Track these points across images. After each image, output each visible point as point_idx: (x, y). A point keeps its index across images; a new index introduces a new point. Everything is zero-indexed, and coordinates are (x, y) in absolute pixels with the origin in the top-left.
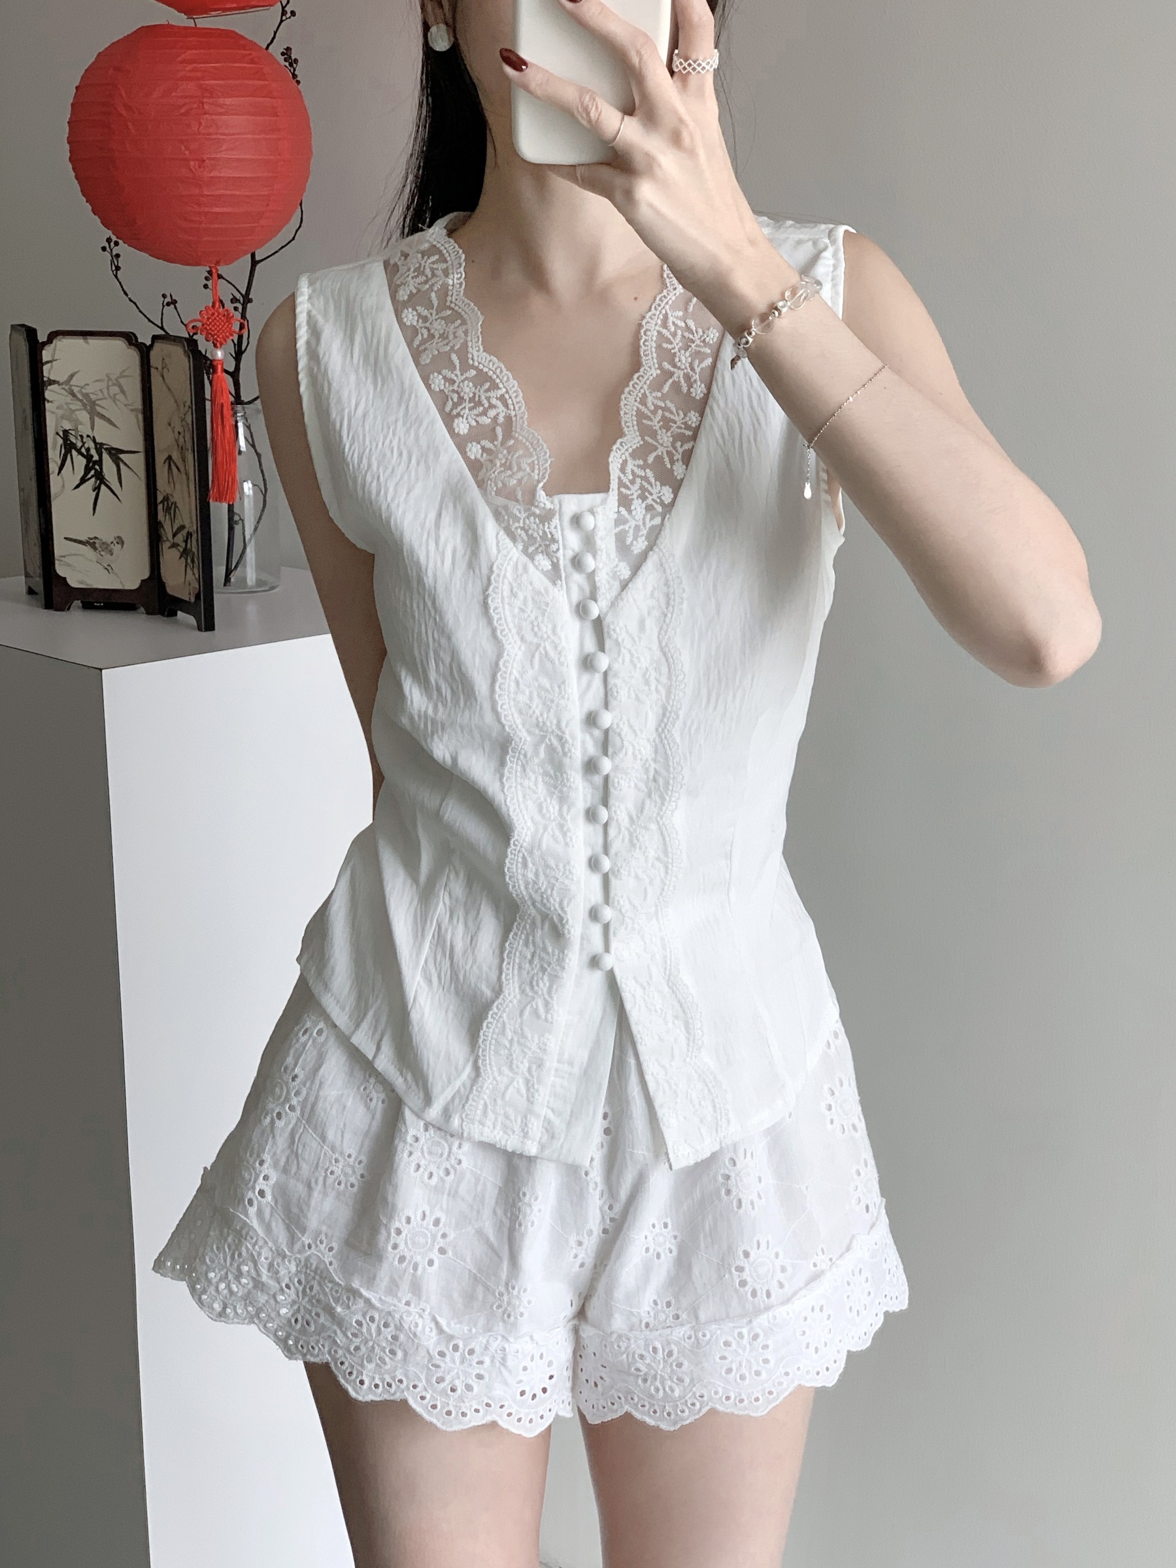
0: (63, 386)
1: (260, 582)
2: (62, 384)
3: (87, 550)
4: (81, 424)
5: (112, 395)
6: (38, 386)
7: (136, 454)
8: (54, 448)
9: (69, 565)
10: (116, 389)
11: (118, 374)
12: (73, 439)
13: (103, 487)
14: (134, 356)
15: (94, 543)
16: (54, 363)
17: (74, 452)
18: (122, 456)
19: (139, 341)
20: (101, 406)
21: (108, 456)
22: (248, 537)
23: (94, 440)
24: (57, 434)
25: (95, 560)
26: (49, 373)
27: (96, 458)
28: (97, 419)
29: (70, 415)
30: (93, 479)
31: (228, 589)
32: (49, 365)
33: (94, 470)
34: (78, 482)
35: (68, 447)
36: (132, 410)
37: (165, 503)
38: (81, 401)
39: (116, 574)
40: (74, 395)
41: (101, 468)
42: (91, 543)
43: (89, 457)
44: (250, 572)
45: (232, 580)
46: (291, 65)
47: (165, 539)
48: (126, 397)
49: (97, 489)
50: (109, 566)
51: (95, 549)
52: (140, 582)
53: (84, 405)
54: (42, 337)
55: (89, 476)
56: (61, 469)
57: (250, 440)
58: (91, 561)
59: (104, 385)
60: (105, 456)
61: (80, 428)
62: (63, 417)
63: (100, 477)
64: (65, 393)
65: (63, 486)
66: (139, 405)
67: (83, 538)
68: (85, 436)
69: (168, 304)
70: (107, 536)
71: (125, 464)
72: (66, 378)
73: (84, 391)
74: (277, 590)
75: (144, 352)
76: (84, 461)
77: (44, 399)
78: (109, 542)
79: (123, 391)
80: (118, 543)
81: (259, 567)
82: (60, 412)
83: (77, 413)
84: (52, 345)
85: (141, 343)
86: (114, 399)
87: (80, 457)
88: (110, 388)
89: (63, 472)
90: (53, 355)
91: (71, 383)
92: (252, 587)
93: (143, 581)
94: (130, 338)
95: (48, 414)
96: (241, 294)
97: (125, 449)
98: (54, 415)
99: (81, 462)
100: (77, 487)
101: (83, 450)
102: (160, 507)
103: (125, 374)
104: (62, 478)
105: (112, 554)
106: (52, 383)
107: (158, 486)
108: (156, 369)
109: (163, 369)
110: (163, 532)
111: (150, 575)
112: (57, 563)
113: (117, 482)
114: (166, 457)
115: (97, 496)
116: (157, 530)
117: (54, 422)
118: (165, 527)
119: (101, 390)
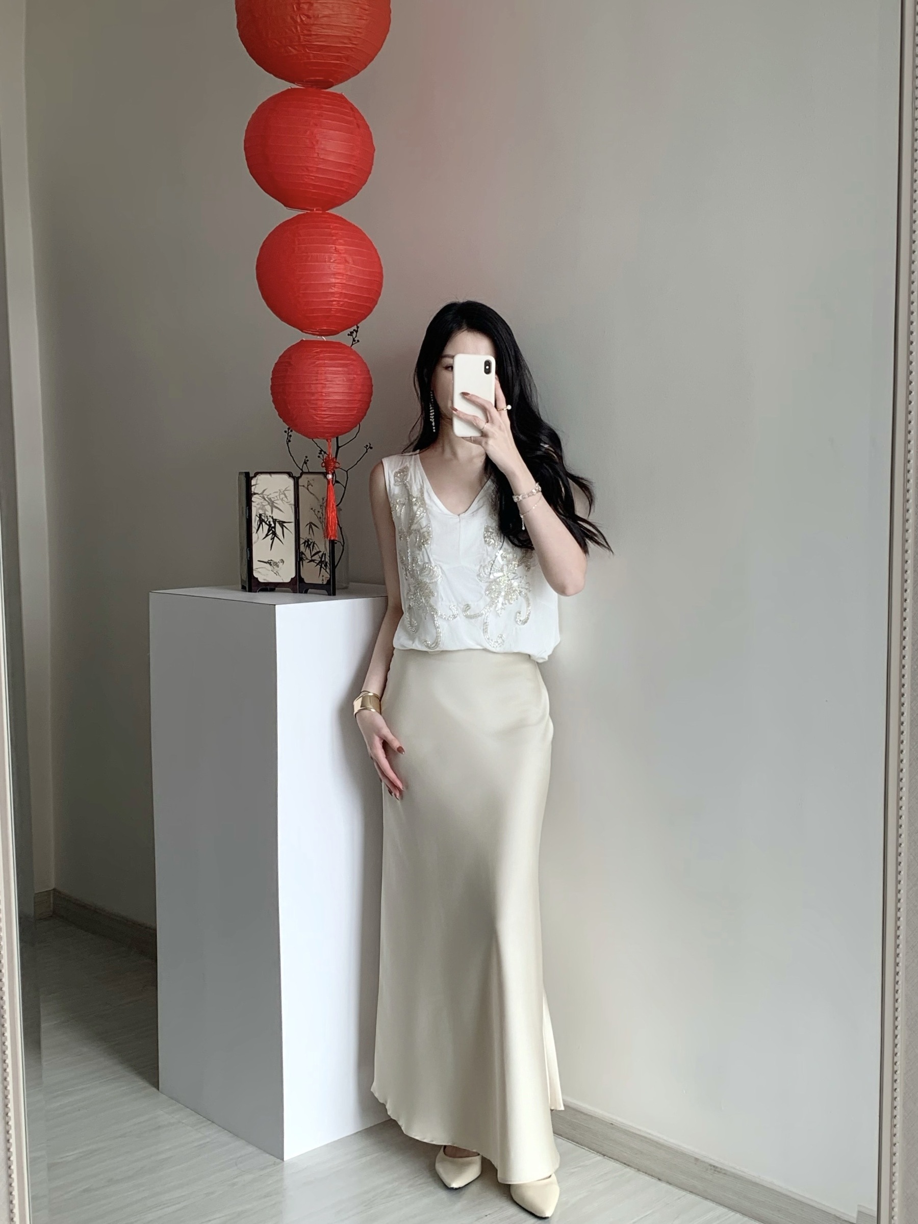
0: (260, 495)
3: (268, 565)
4: (267, 511)
5: (281, 498)
6: (249, 495)
7: (291, 524)
8: (255, 521)
9: (259, 572)
10: (283, 496)
11: (284, 489)
12: (263, 518)
13: (275, 538)
14: (291, 482)
15: (270, 562)
16: (257, 486)
17: (263, 523)
18: (285, 524)
19: (294, 475)
20: (276, 503)
21: (278, 525)
23: (272, 518)
24: (257, 515)
26: (254, 489)
27: (273, 525)
28: (274, 509)
29: (262, 508)
30: (271, 535)
32: (255, 486)
33: (272, 531)
34: (264, 536)
35: (261, 521)
36: (291, 506)
37: (304, 542)
38: (267, 501)
39: (279, 575)
40: (265, 499)
41: (275, 529)
43: (270, 525)
47: (305, 559)
48: (288, 500)
49: (273, 539)
50: (277, 572)
51: (271, 565)
52: (291, 579)
53: (269, 503)
54: (252, 475)
55: (270, 533)
56: (257, 530)
58: (269, 570)
59: (278, 494)
61: (267, 513)
62: (259, 508)
63: (274, 534)
64: (261, 498)
65: (258, 538)
66: (293, 502)
67: (266, 561)
68: (268, 516)
70: (276, 559)
71: (286, 528)
72: (261, 491)
73: (269, 497)
75: (296, 481)
77: (252, 501)
78: (277, 562)
79: (286, 497)
80: (282, 563)
82: (258, 506)
83: (266, 507)
84: (256, 478)
86: (282, 500)
87: (266, 525)
88: (281, 495)
89: (258, 532)
90: (257, 481)
91: (264, 494)
93: (293, 578)
94: (290, 474)
95: (253, 508)
97: (286, 521)
98: (255, 508)
99: (266, 527)
100: (265, 538)
101: (267, 522)
102: (301, 544)
103: (287, 489)
104: (258, 534)
105: (278, 567)
106: (255, 494)
107: (301, 536)
108: (303, 486)
109: (308, 486)
110: (303, 556)
111: (296, 576)
112: (254, 571)
113: (282, 536)
114: (308, 523)
115: (273, 542)
116: (300, 556)
117: (255, 512)
118: (306, 554)
119: (276, 496)
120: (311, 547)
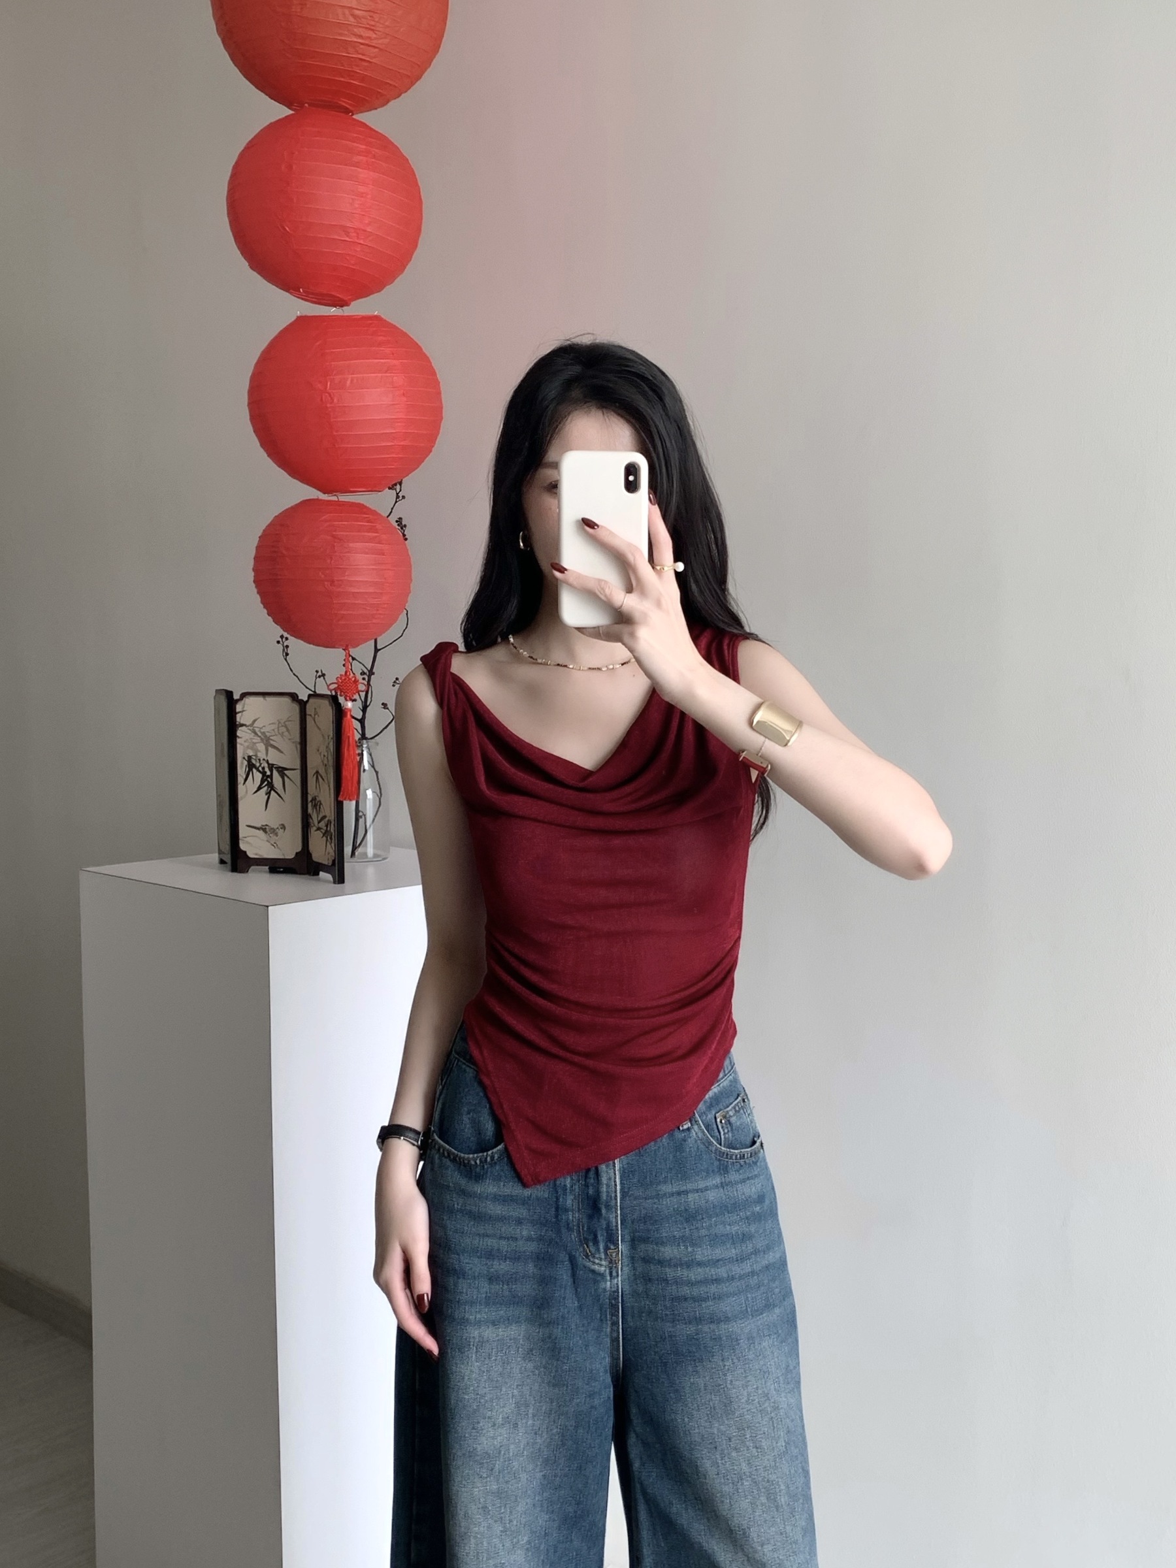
0: (249, 728)
1: (375, 856)
2: (248, 726)
3: (261, 832)
4: (260, 751)
5: (280, 732)
6: (233, 727)
7: (295, 771)
8: (242, 767)
10: (284, 729)
11: (285, 720)
12: (254, 762)
13: (272, 792)
14: (296, 708)
15: (266, 828)
16: (244, 712)
17: (254, 770)
18: (286, 772)
19: (300, 698)
20: (274, 741)
22: (368, 826)
24: (244, 758)
25: (266, 839)
26: (240, 719)
27: (268, 773)
29: (253, 746)
30: (266, 787)
31: (352, 860)
32: (240, 714)
33: (267, 781)
34: (256, 789)
35: (251, 766)
36: (293, 742)
37: (314, 802)
38: (260, 737)
39: (278, 848)
40: (256, 733)
41: (272, 780)
42: (263, 829)
43: (264, 773)
44: (370, 849)
45: (356, 853)
46: (402, 528)
47: (312, 825)
48: (291, 735)
49: (268, 794)
50: (275, 843)
51: (266, 832)
52: (295, 853)
53: (262, 739)
54: (236, 696)
55: (264, 785)
56: (246, 780)
57: (371, 763)
58: (263, 840)
59: (277, 726)
60: (275, 773)
61: (259, 754)
63: (271, 787)
64: (250, 732)
65: (247, 791)
66: (298, 739)
67: (259, 825)
68: (262, 759)
69: (320, 677)
70: (274, 824)
71: (288, 777)
72: (251, 722)
73: (262, 731)
74: (387, 860)
75: (303, 705)
76: (260, 775)
77: (236, 736)
78: (275, 827)
79: (288, 730)
80: (281, 828)
81: (375, 847)
82: (246, 744)
83: (257, 745)
84: (243, 702)
85: (302, 700)
86: (282, 735)
87: (258, 773)
88: (280, 729)
89: (246, 783)
90: (244, 707)
91: (255, 725)
92: (370, 858)
93: (297, 853)
94: (294, 697)
95: (238, 746)
96: (367, 669)
97: (288, 767)
98: (242, 747)
99: (258, 776)
100: (256, 792)
101: (260, 769)
102: (310, 805)
103: (290, 719)
104: (246, 787)
105: (277, 836)
106: (242, 725)
107: (309, 791)
108: (310, 715)
109: (315, 715)
110: (311, 821)
111: (302, 849)
112: (240, 842)
113: (282, 788)
114: (315, 771)
115: (268, 798)
116: (307, 819)
117: (242, 751)
118: (313, 817)
119: (273, 730)
120: (318, 807)
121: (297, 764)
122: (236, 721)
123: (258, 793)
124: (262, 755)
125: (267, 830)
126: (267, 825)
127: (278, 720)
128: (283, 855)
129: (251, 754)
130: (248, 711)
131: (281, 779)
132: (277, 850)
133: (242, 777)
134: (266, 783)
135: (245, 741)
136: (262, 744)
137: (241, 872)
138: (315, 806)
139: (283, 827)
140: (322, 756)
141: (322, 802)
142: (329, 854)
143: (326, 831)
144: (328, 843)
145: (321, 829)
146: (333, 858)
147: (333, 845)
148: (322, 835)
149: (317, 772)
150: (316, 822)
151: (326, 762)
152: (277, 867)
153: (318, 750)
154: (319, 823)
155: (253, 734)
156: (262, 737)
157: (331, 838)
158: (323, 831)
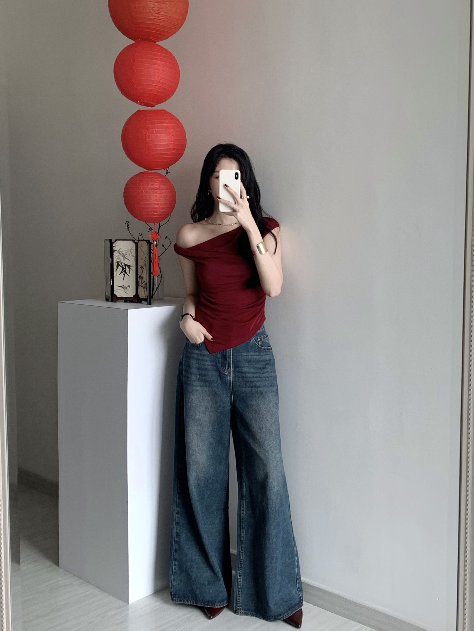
0: (118, 252)
3: (122, 288)
4: (121, 260)
5: (129, 253)
7: (134, 267)
9: (117, 292)
10: (130, 252)
11: (130, 249)
12: (119, 263)
13: (126, 274)
14: (134, 245)
17: (120, 266)
18: (130, 267)
20: (126, 256)
21: (128, 268)
23: (124, 263)
24: (116, 262)
26: (115, 249)
27: (124, 267)
28: (125, 259)
29: (119, 258)
30: (124, 272)
32: (115, 247)
33: (124, 270)
34: (120, 273)
35: (118, 265)
36: (133, 257)
38: (121, 255)
39: (128, 294)
40: (120, 254)
41: (125, 269)
42: (122, 287)
43: (123, 267)
49: (124, 275)
50: (126, 292)
53: (122, 256)
54: (113, 241)
56: (116, 270)
59: (127, 251)
60: (127, 267)
61: (121, 261)
62: (117, 259)
63: (125, 272)
65: (117, 274)
66: (135, 256)
67: (121, 286)
68: (122, 263)
69: (140, 235)
70: (126, 285)
71: (131, 269)
72: (118, 250)
73: (122, 253)
75: (137, 244)
76: (122, 268)
77: (113, 255)
78: (127, 286)
79: (132, 253)
82: (117, 257)
83: (121, 258)
84: (116, 242)
85: (136, 242)
86: (129, 254)
87: (121, 267)
88: (128, 252)
90: (116, 244)
91: (120, 251)
93: (134, 295)
95: (114, 258)
97: (131, 265)
99: (121, 269)
101: (122, 266)
102: (139, 278)
103: (132, 249)
104: (117, 272)
105: (127, 289)
106: (115, 251)
107: (138, 274)
108: (139, 247)
109: (141, 247)
110: (139, 284)
111: (136, 294)
112: (115, 291)
113: (129, 273)
114: (141, 266)
115: (124, 276)
116: (138, 283)
117: (115, 260)
118: (140, 282)
119: (126, 252)
120: (142, 279)
121: (135, 265)
122: (113, 249)
123: (121, 274)
124: (122, 261)
125: (124, 287)
126: (124, 286)
127: (128, 249)
128: (129, 296)
129: (118, 260)
130: (118, 246)
131: (128, 269)
132: (127, 294)
133: (115, 268)
134: (123, 271)
135: (116, 256)
136: (122, 257)
137: (115, 302)
138: (141, 278)
139: (129, 286)
140: (144, 261)
141: (143, 277)
142: (145, 294)
143: (145, 287)
144: (145, 291)
145: (143, 286)
146: (147, 296)
147: (147, 291)
148: (143, 288)
149: (142, 267)
150: (141, 284)
151: (145, 263)
152: (126, 300)
153: (142, 259)
154: (142, 284)
155: (119, 254)
156: (123, 255)
157: (147, 289)
158: (144, 287)
